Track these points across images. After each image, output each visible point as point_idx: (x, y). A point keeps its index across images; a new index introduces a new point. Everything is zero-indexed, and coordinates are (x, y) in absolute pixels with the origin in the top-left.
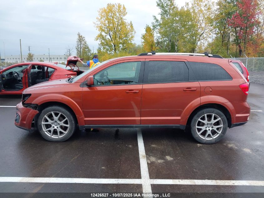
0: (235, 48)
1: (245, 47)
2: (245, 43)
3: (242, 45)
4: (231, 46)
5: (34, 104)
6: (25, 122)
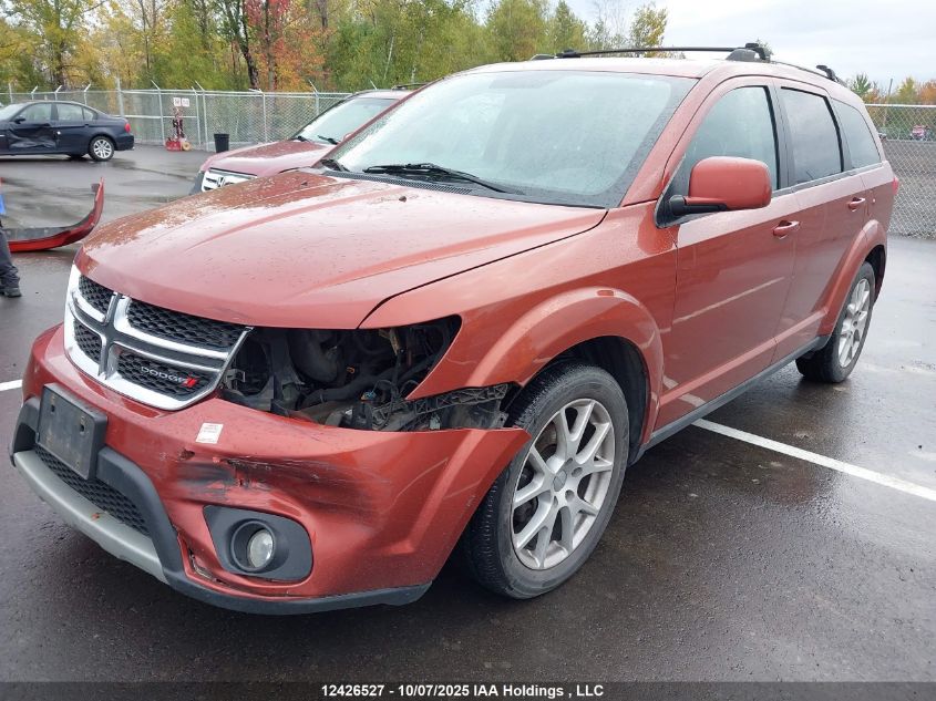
5: (491, 388)
6: (406, 547)
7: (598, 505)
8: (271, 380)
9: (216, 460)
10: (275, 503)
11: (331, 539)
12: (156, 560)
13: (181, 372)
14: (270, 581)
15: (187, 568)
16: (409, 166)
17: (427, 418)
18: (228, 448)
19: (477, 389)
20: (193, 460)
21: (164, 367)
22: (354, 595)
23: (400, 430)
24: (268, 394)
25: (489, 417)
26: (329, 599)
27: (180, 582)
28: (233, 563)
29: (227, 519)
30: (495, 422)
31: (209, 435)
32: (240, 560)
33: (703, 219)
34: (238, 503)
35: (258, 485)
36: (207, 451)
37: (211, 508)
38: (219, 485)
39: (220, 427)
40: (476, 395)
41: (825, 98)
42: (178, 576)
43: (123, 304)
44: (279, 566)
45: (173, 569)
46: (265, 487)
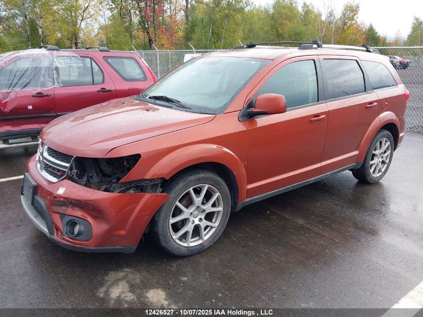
0: (141, 36)
1: (155, 34)
2: (154, 28)
3: (151, 30)
4: (135, 33)
5: (154, 179)
6: (123, 232)
7: (217, 224)
8: (86, 174)
9: (62, 199)
10: (82, 215)
11: (98, 228)
12: (48, 231)
13: (59, 170)
14: (78, 240)
15: (55, 234)
16: (160, 97)
17: (128, 189)
18: (66, 196)
19: (147, 180)
20: (56, 199)
21: (54, 169)
22: (107, 248)
23: (119, 193)
24: (85, 179)
25: (156, 190)
26: (97, 248)
27: (53, 239)
28: (68, 234)
29: (67, 219)
30: (158, 191)
31: (61, 191)
32: (69, 232)
33: (266, 117)
34: (69, 214)
35: (77, 208)
36: (60, 196)
37: (62, 215)
38: (64, 208)
39: (65, 188)
40: (147, 182)
41: (357, 61)
42: (52, 237)
43: (46, 147)
44: (80, 235)
45: (52, 235)
46: (79, 209)
